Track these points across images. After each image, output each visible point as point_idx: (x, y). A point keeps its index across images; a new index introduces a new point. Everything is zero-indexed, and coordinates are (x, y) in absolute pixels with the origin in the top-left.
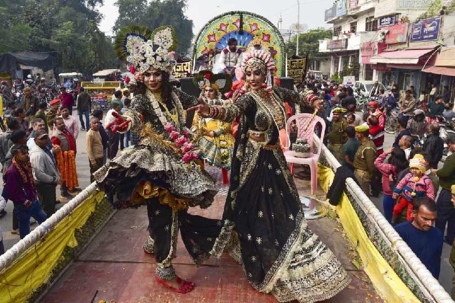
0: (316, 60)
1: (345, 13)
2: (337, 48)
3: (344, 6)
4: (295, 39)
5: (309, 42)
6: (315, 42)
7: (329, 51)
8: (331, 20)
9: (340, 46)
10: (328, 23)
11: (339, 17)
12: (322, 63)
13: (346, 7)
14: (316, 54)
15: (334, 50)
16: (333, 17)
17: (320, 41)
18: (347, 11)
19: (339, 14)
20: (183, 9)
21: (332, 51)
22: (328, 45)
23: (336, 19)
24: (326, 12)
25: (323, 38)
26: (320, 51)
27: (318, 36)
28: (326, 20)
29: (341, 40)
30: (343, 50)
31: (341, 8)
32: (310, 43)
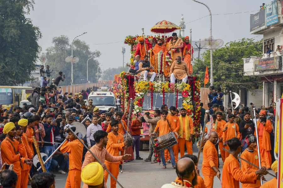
0: (241, 89)
1: (276, 21)
2: (268, 70)
3: (274, 11)
4: (208, 58)
5: (229, 61)
6: (238, 61)
7: (257, 73)
8: (259, 30)
9: (272, 67)
10: (255, 33)
11: (269, 27)
12: (249, 93)
13: (277, 13)
14: (241, 79)
15: (265, 73)
16: (260, 26)
17: (244, 59)
18: (279, 18)
19: (269, 21)
20: (25, 9)
21: (262, 74)
22: (256, 66)
23: (265, 29)
24: (252, 16)
25: (249, 55)
26: (246, 75)
27: (242, 52)
28: (251, 30)
29: (273, 59)
30: (276, 72)
31: (271, 14)
32: (230, 63)
